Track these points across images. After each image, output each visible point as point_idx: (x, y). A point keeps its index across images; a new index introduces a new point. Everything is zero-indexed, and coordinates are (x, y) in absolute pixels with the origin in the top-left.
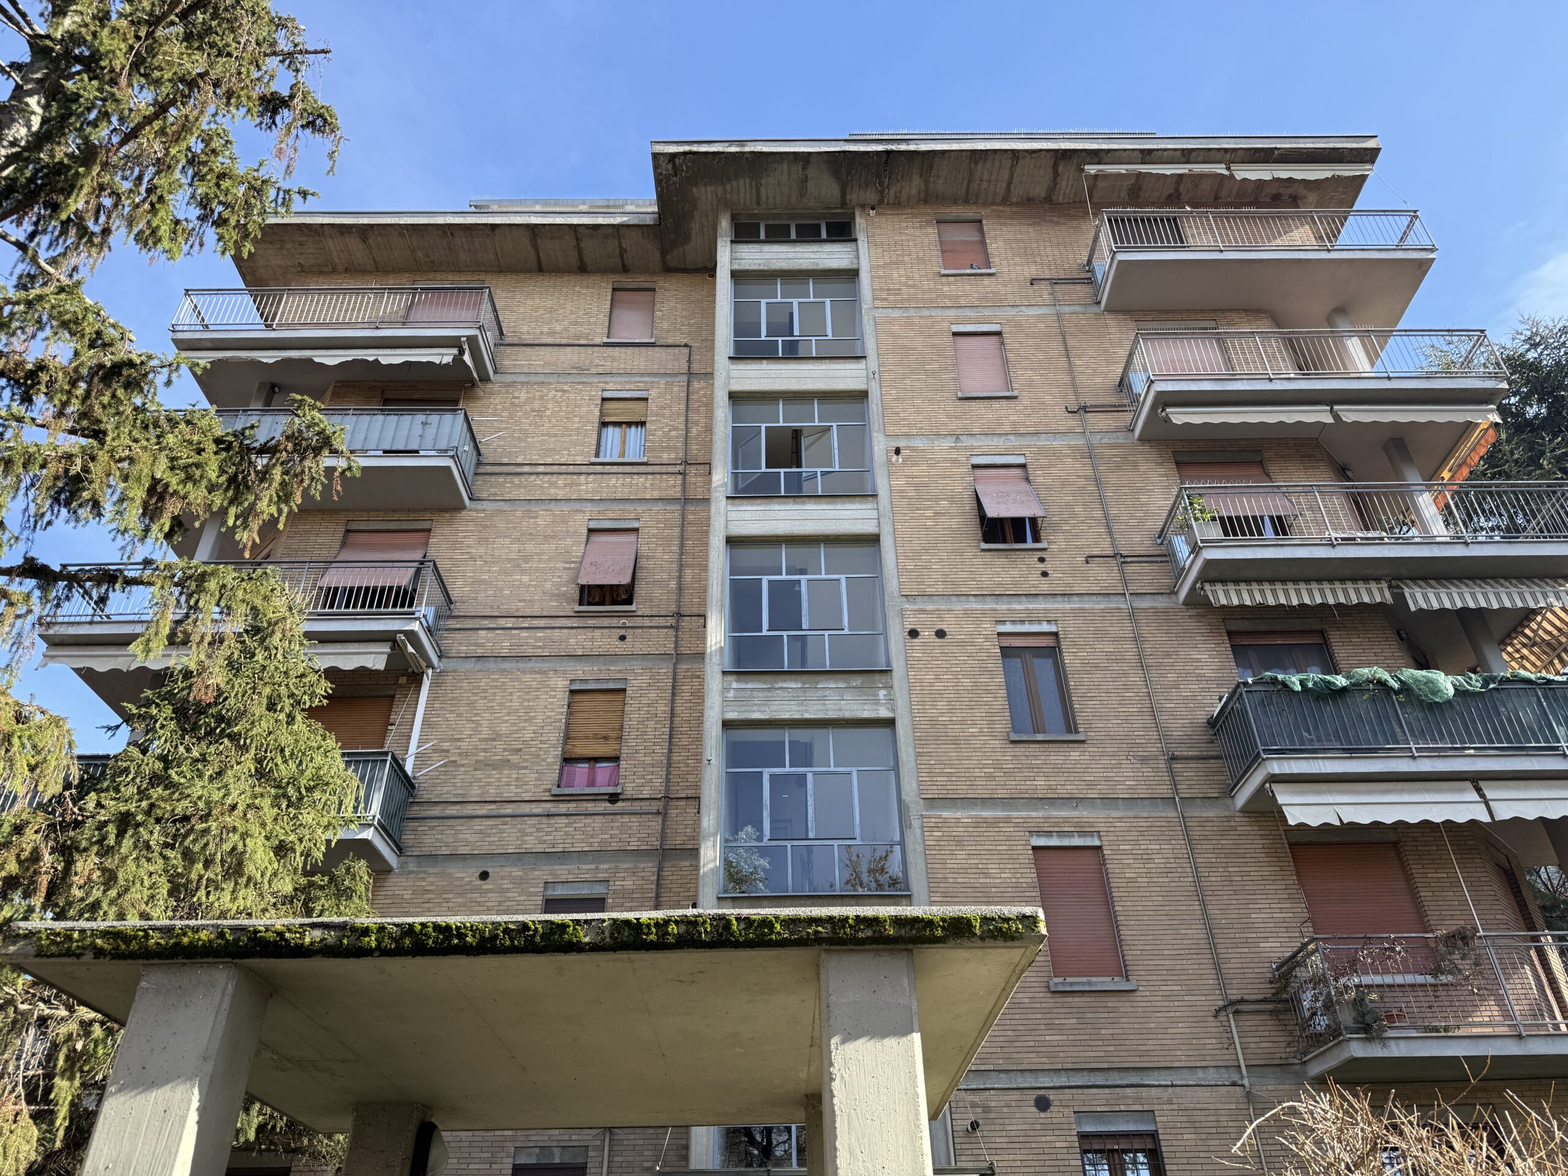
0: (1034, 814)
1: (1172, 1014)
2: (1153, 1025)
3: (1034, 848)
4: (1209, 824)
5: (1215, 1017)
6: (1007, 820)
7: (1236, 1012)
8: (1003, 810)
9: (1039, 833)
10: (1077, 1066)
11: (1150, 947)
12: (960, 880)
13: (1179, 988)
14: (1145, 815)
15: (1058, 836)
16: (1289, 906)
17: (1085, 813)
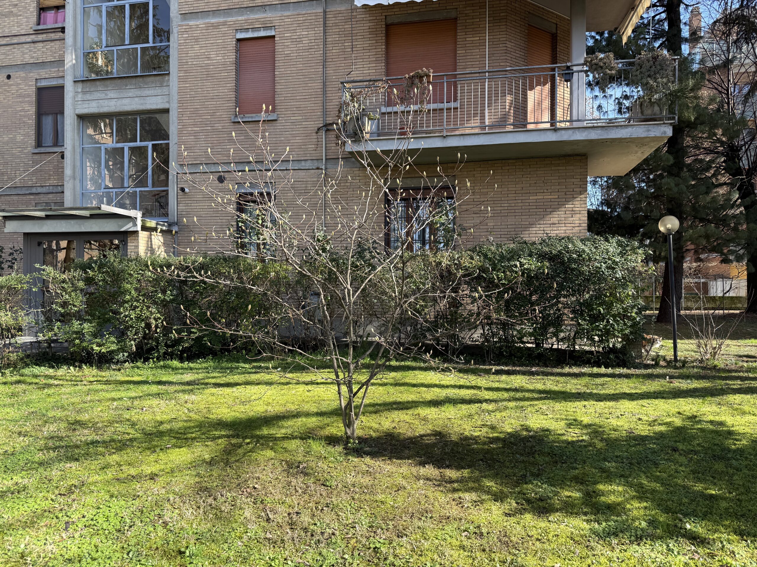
0: (240, 18)
1: (294, 132)
3: (239, 40)
4: (340, 15)
5: (317, 133)
6: (224, 24)
7: (327, 130)
8: (224, 17)
9: (242, 30)
12: (194, 63)
13: (301, 118)
14: (304, 12)
15: (252, 31)
16: (375, 65)
17: (270, 15)
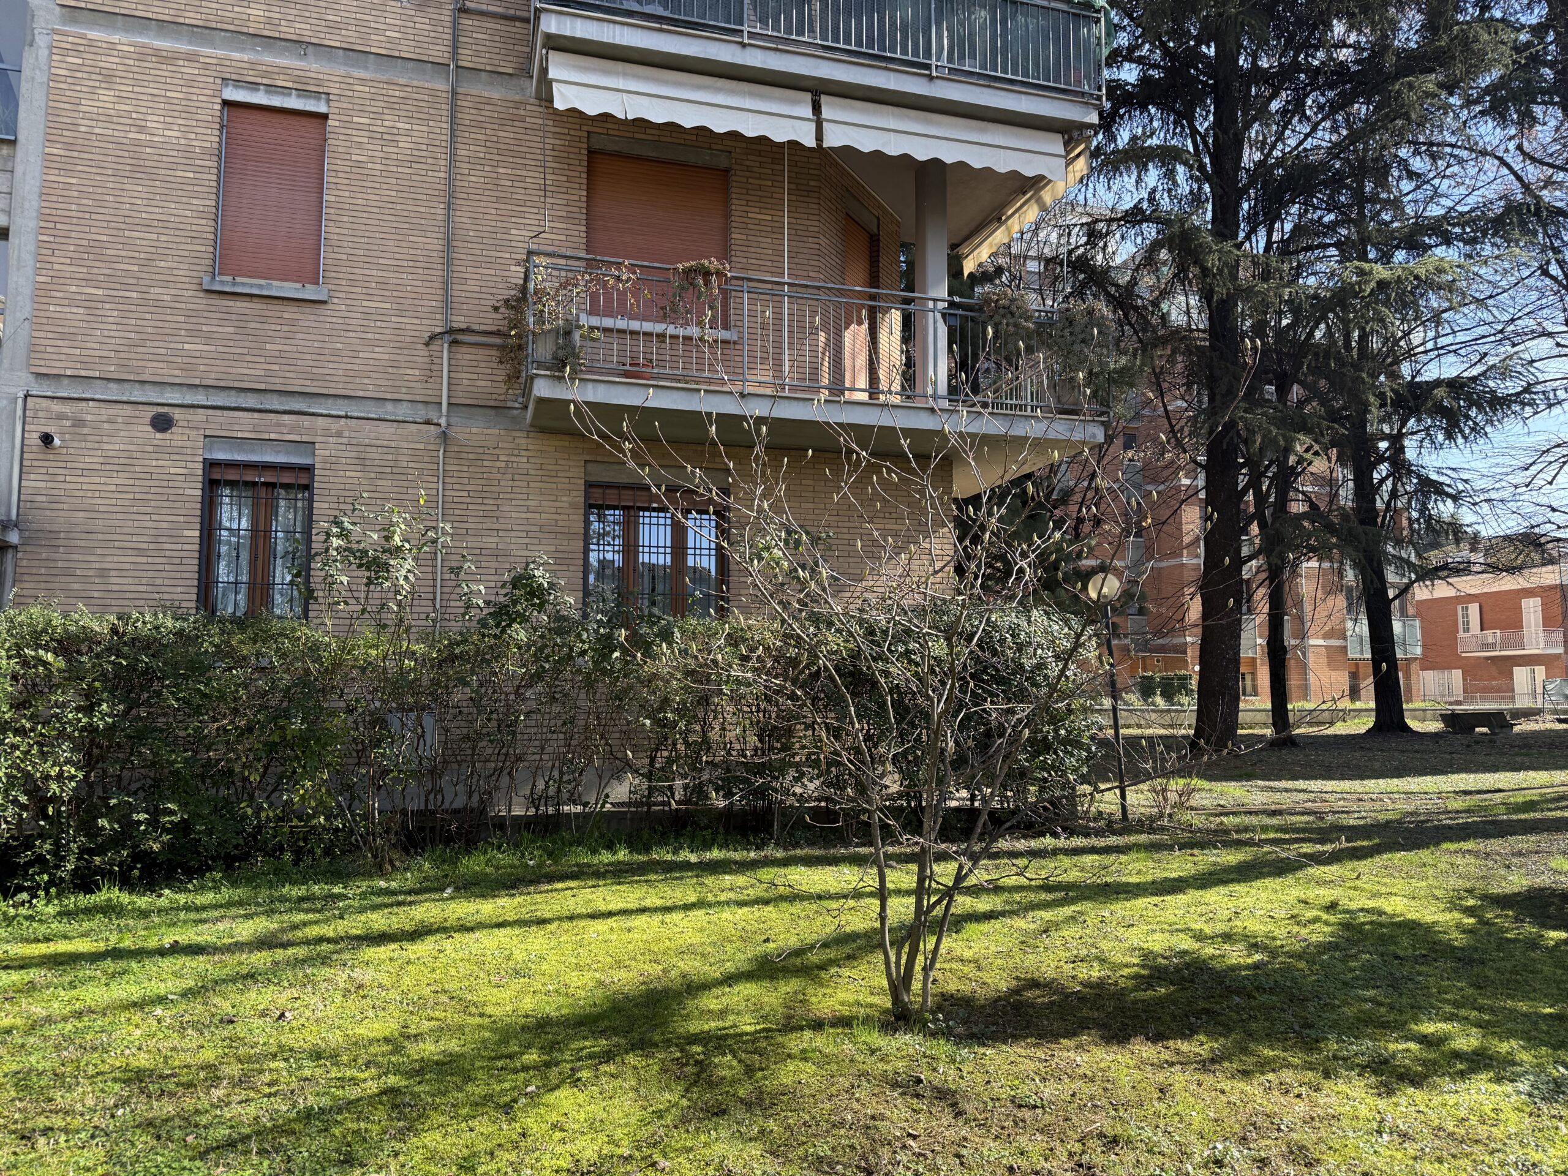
0: (236, 55)
1: (370, 336)
2: (339, 346)
3: (226, 103)
4: (488, 107)
5: (427, 344)
6: (192, 58)
7: (454, 342)
8: (190, 43)
9: (238, 83)
10: (222, 384)
11: (361, 252)
12: (97, 131)
13: (388, 306)
14: (402, 81)
15: (267, 92)
16: (564, 226)
17: (315, 66)
